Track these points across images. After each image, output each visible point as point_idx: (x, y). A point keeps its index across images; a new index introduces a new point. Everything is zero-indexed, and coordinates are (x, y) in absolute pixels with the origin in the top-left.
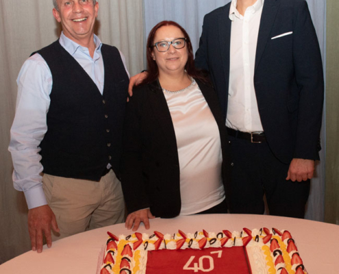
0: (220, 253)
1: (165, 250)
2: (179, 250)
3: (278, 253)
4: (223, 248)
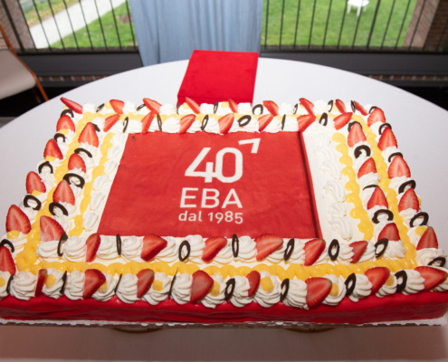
1: (159, 133)
2: (184, 133)
3: (363, 151)
4: (261, 134)
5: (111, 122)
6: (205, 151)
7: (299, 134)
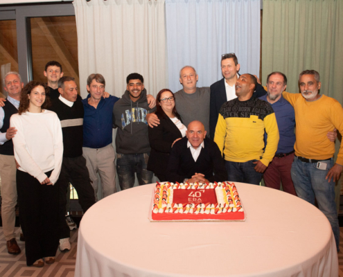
0: (204, 191)
1: (181, 189)
2: (186, 189)
4: (205, 189)
6: (192, 192)
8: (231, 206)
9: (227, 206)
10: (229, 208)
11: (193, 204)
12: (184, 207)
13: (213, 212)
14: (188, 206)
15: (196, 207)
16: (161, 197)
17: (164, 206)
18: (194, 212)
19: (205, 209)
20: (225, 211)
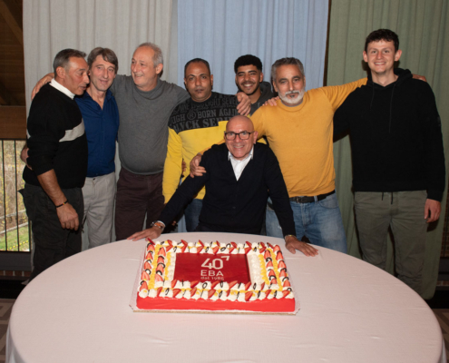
0: (228, 258)
1: (189, 254)
2: (198, 254)
3: (269, 259)
4: (230, 255)
5: (169, 248)
6: (208, 260)
7: (245, 255)
8: (274, 288)
9: (266, 288)
10: (269, 292)
11: (209, 283)
12: (193, 287)
13: (242, 299)
14: (199, 286)
15: (213, 287)
16: (154, 267)
17: (159, 284)
18: (210, 296)
19: (228, 292)
20: (262, 297)
